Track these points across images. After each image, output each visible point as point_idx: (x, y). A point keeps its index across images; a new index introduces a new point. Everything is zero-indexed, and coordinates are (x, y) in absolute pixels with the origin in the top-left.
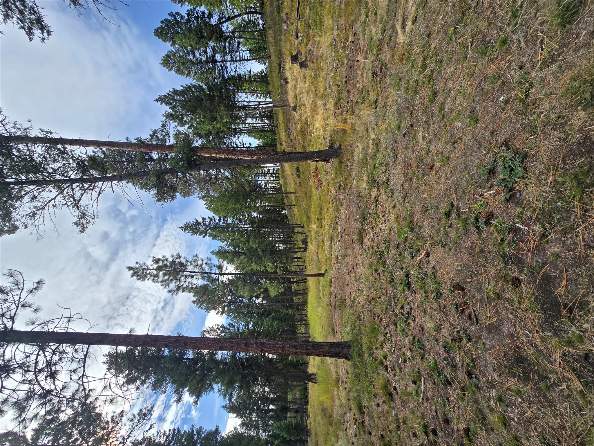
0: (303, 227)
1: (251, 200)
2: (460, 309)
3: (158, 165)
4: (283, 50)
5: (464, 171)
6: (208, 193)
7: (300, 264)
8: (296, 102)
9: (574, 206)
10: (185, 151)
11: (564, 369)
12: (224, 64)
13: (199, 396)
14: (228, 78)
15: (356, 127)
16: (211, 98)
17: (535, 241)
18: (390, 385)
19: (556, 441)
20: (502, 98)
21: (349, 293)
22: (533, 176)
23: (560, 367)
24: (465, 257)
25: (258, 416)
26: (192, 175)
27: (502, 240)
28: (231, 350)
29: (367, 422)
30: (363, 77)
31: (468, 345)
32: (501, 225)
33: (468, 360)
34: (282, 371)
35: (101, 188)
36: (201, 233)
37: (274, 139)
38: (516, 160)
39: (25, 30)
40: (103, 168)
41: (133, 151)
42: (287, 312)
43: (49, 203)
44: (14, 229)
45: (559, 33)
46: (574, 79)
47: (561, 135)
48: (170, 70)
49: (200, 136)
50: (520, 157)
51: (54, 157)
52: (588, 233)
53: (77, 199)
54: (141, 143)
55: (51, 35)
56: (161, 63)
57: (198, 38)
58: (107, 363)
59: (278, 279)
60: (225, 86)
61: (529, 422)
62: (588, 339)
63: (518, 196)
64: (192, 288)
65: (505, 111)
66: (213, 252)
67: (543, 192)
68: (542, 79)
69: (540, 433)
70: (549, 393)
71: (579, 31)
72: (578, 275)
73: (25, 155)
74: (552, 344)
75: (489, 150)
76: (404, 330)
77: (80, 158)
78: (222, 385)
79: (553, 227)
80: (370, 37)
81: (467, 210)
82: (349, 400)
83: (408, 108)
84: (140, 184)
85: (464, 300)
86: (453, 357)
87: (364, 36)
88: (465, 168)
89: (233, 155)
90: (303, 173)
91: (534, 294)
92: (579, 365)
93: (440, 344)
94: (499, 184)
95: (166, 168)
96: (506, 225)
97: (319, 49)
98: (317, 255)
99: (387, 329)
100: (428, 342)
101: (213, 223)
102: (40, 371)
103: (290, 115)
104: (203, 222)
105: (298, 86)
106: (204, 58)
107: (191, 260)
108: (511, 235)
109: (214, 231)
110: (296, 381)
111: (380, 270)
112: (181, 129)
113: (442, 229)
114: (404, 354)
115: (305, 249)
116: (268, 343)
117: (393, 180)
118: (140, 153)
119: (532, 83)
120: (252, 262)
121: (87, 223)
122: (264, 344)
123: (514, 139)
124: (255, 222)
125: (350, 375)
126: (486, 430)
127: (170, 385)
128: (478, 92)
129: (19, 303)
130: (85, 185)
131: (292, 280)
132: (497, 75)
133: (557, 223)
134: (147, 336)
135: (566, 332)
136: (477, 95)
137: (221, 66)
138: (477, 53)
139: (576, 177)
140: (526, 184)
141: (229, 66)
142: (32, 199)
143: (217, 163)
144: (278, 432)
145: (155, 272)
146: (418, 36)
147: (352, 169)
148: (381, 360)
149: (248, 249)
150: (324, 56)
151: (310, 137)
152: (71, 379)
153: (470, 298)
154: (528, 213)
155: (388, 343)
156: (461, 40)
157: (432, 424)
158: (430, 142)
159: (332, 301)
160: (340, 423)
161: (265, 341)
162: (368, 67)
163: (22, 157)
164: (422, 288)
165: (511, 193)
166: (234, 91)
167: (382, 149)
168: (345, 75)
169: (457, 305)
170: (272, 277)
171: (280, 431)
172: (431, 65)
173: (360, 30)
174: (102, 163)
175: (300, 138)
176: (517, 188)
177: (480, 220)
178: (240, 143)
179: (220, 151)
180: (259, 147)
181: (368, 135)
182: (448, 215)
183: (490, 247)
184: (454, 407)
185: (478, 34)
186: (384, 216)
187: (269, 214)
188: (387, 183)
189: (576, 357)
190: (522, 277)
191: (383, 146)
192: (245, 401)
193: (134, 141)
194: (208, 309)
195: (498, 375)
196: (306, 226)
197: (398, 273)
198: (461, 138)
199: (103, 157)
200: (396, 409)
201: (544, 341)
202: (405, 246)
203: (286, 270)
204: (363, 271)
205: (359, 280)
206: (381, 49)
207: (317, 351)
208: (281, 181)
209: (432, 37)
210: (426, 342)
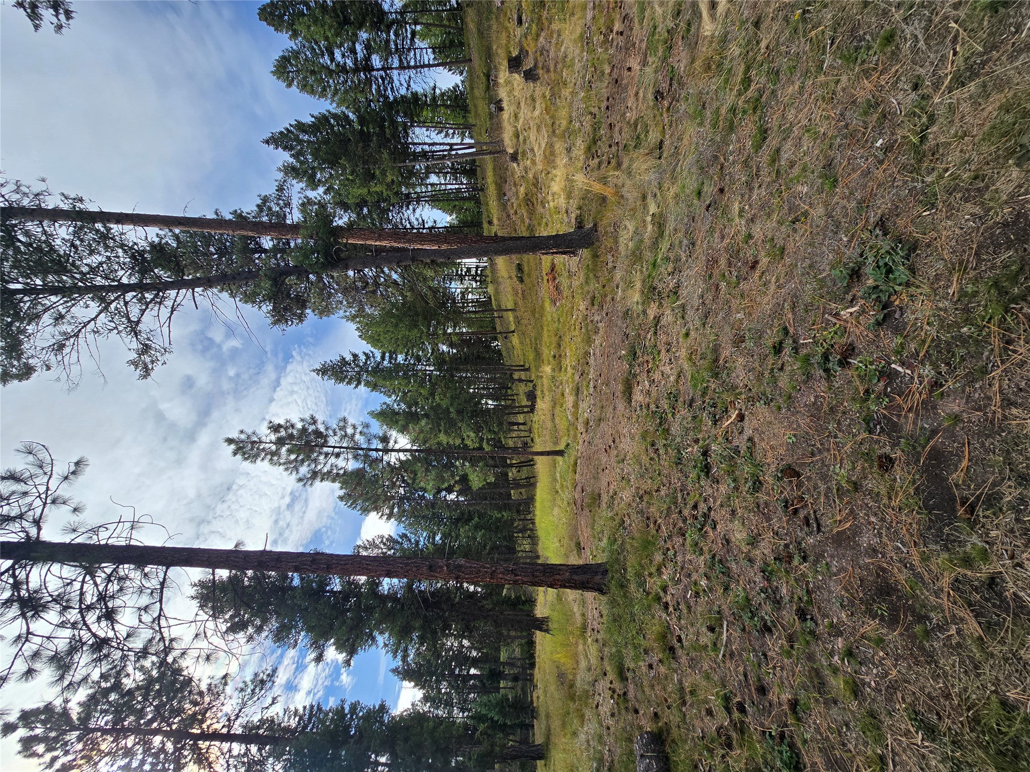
0: (528, 370)
1: (438, 323)
2: (791, 508)
3: (273, 260)
4: (494, 48)
5: (808, 273)
6: (361, 309)
7: (522, 434)
8: (518, 144)
9: (989, 334)
10: (320, 235)
11: (955, 603)
12: (387, 74)
13: (352, 652)
14: (395, 98)
15: (624, 191)
16: (364, 137)
17: (920, 394)
18: (671, 633)
19: (935, 717)
20: (881, 141)
21: (606, 484)
22: (925, 281)
23: (948, 600)
24: (804, 421)
25: (450, 686)
26: (332, 277)
27: (867, 392)
28: (405, 576)
29: (631, 694)
30: (637, 100)
31: (802, 567)
32: (866, 367)
33: (799, 592)
34: (491, 613)
35: (175, 301)
36: (351, 379)
37: (478, 212)
38: (897, 254)
39: (25, 10)
40: (178, 264)
41: (228, 234)
42: (500, 515)
43: (85, 326)
44: (27, 372)
45: (986, 23)
46: (1006, 108)
47: (977, 210)
48: (289, 85)
49: (345, 207)
50: (905, 248)
51: (90, 245)
52: (1009, 380)
53: (135, 319)
54: (241, 221)
55: (72, 18)
56: (272, 72)
57: (339, 24)
58: (197, 598)
59: (485, 459)
60: (390, 115)
61: (893, 688)
62: (996, 555)
63: (897, 316)
64: (338, 474)
65: (884, 166)
66: (372, 414)
67: (941, 309)
68: (952, 109)
69: (910, 704)
70: (928, 641)
71: (1020, 19)
72: (987, 451)
73: (39, 241)
74: (938, 564)
75: (853, 236)
76: (696, 544)
77: (135, 247)
78: (390, 635)
79: (952, 370)
80: (651, 24)
81: (811, 340)
82: (602, 659)
83: (716, 157)
84: (241, 294)
85: (799, 493)
86: (777, 587)
87: (641, 21)
88: (811, 266)
89: (404, 243)
90: (529, 275)
91: (914, 482)
92: (978, 597)
93: (756, 567)
94: (867, 296)
95: (287, 265)
96: (874, 367)
97: (559, 44)
98: (553, 420)
99: (669, 543)
100: (737, 563)
101: (372, 363)
102: (90, 608)
103: (506, 169)
104: (354, 361)
105: (521, 115)
106: (350, 63)
107: (335, 426)
108: (882, 384)
109: (374, 377)
110: (516, 630)
111: (660, 443)
112: (312, 194)
113: (767, 374)
114: (696, 583)
115: (532, 409)
116: (468, 565)
117: (686, 287)
118: (240, 239)
119: (934, 115)
120: (440, 431)
121: (152, 362)
122: (460, 566)
123: (897, 215)
124: (444, 362)
125: (605, 618)
126: (824, 703)
127: (303, 633)
128: (839, 131)
129: (47, 497)
130: (147, 295)
131: (508, 461)
132: (873, 100)
133: (960, 363)
134: (264, 553)
135: (962, 544)
136: (837, 136)
137: (382, 77)
138: (840, 58)
139: (996, 284)
140: (912, 296)
141: (395, 78)
142: (56, 319)
143: (378, 257)
144: (484, 712)
145: (274, 448)
146: (738, 24)
147: (615, 267)
148: (657, 594)
149: (432, 408)
150: (568, 60)
151: (542, 210)
152: (140, 621)
153: (809, 489)
154: (913, 346)
155: (670, 565)
156: (813, 33)
157: (739, 695)
158: (752, 220)
159: (576, 497)
160: (587, 697)
161: (463, 562)
162: (646, 81)
163: (35, 245)
164: (729, 473)
165: (885, 311)
166: (405, 124)
167: (668, 232)
168: (606, 96)
169: (787, 502)
170: (474, 456)
171: (489, 710)
172: (759, 80)
173: (635, 10)
174: (175, 257)
175: (524, 211)
176: (897, 303)
177: (831, 358)
178: (417, 220)
179: (381, 235)
180: (450, 227)
181: (645, 206)
182: (778, 349)
183: (846, 404)
184: (774, 667)
185: (844, 24)
186: (668, 351)
187: (468, 347)
188: (675, 292)
189: (976, 583)
190: (897, 454)
191: (670, 226)
192: (429, 661)
193: (229, 217)
194: (365, 511)
195: (847, 616)
196: (533, 369)
197: (690, 449)
198: (806, 214)
199: (175, 245)
200: (679, 672)
201: (925, 558)
202: (704, 402)
203: (498, 444)
204: (630, 446)
205: (623, 460)
206: (671, 47)
207: (551, 579)
208: (490, 289)
209: (763, 26)
210: (733, 563)
